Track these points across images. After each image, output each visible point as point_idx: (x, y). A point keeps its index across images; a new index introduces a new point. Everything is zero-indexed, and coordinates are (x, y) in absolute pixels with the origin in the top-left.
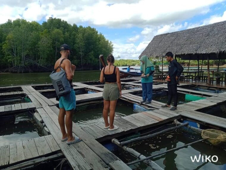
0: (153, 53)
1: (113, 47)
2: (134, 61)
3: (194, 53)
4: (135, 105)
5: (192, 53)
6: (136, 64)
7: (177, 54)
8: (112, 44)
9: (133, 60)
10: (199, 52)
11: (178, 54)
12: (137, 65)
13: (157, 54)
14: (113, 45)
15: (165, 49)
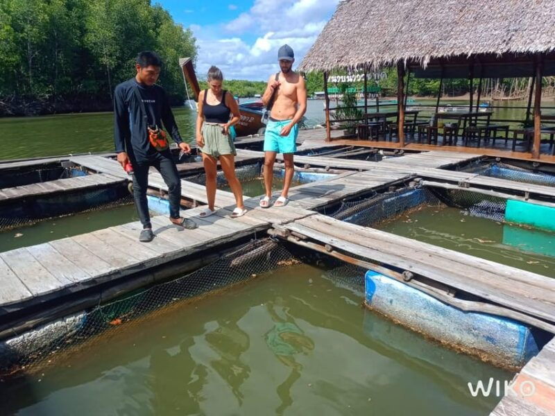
0: (347, 53)
1: (196, 44)
2: (249, 84)
3: (499, 52)
4: (375, 278)
5: (492, 50)
6: (255, 93)
7: (435, 54)
8: (192, 37)
9: (247, 81)
10: (518, 46)
11: (440, 56)
12: (259, 96)
13: (361, 57)
14: (194, 40)
15: (388, 38)
